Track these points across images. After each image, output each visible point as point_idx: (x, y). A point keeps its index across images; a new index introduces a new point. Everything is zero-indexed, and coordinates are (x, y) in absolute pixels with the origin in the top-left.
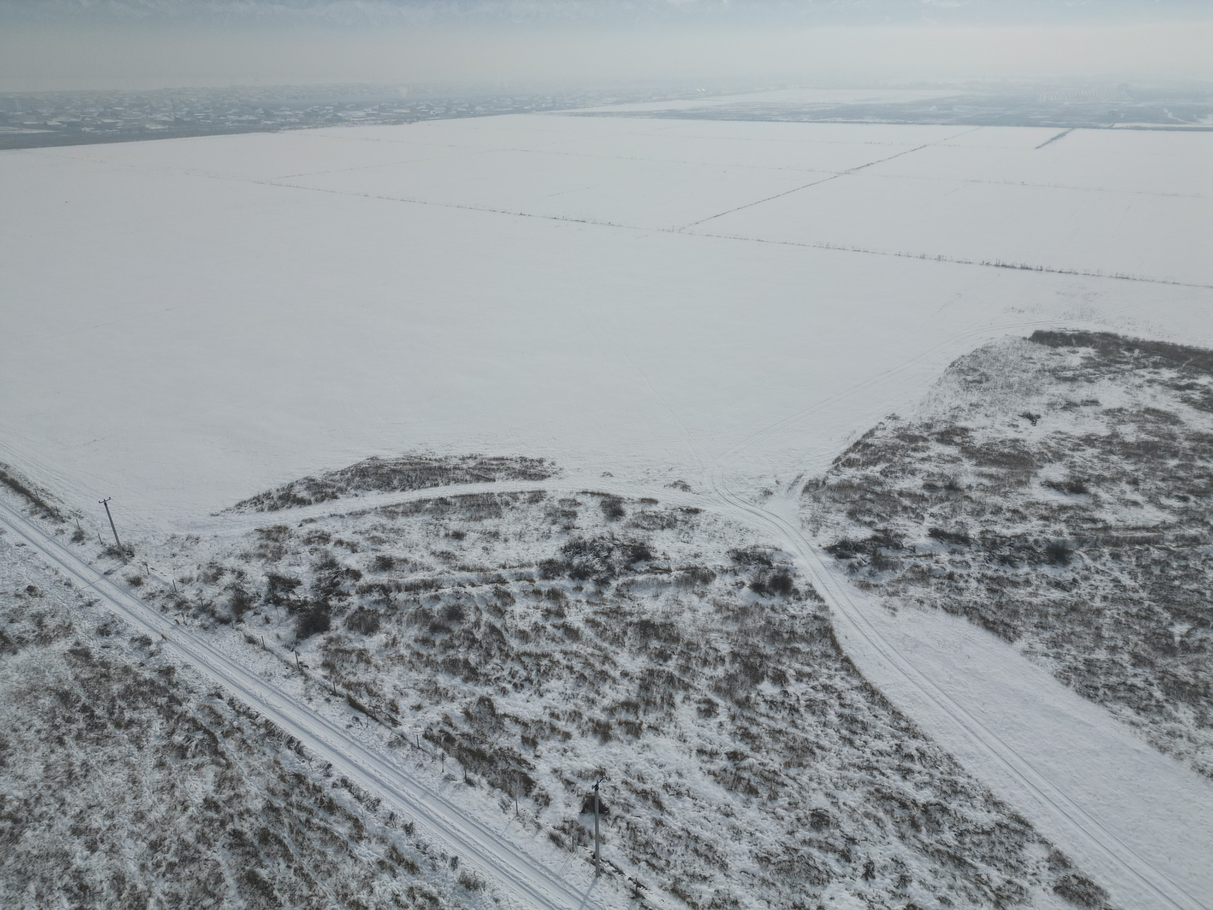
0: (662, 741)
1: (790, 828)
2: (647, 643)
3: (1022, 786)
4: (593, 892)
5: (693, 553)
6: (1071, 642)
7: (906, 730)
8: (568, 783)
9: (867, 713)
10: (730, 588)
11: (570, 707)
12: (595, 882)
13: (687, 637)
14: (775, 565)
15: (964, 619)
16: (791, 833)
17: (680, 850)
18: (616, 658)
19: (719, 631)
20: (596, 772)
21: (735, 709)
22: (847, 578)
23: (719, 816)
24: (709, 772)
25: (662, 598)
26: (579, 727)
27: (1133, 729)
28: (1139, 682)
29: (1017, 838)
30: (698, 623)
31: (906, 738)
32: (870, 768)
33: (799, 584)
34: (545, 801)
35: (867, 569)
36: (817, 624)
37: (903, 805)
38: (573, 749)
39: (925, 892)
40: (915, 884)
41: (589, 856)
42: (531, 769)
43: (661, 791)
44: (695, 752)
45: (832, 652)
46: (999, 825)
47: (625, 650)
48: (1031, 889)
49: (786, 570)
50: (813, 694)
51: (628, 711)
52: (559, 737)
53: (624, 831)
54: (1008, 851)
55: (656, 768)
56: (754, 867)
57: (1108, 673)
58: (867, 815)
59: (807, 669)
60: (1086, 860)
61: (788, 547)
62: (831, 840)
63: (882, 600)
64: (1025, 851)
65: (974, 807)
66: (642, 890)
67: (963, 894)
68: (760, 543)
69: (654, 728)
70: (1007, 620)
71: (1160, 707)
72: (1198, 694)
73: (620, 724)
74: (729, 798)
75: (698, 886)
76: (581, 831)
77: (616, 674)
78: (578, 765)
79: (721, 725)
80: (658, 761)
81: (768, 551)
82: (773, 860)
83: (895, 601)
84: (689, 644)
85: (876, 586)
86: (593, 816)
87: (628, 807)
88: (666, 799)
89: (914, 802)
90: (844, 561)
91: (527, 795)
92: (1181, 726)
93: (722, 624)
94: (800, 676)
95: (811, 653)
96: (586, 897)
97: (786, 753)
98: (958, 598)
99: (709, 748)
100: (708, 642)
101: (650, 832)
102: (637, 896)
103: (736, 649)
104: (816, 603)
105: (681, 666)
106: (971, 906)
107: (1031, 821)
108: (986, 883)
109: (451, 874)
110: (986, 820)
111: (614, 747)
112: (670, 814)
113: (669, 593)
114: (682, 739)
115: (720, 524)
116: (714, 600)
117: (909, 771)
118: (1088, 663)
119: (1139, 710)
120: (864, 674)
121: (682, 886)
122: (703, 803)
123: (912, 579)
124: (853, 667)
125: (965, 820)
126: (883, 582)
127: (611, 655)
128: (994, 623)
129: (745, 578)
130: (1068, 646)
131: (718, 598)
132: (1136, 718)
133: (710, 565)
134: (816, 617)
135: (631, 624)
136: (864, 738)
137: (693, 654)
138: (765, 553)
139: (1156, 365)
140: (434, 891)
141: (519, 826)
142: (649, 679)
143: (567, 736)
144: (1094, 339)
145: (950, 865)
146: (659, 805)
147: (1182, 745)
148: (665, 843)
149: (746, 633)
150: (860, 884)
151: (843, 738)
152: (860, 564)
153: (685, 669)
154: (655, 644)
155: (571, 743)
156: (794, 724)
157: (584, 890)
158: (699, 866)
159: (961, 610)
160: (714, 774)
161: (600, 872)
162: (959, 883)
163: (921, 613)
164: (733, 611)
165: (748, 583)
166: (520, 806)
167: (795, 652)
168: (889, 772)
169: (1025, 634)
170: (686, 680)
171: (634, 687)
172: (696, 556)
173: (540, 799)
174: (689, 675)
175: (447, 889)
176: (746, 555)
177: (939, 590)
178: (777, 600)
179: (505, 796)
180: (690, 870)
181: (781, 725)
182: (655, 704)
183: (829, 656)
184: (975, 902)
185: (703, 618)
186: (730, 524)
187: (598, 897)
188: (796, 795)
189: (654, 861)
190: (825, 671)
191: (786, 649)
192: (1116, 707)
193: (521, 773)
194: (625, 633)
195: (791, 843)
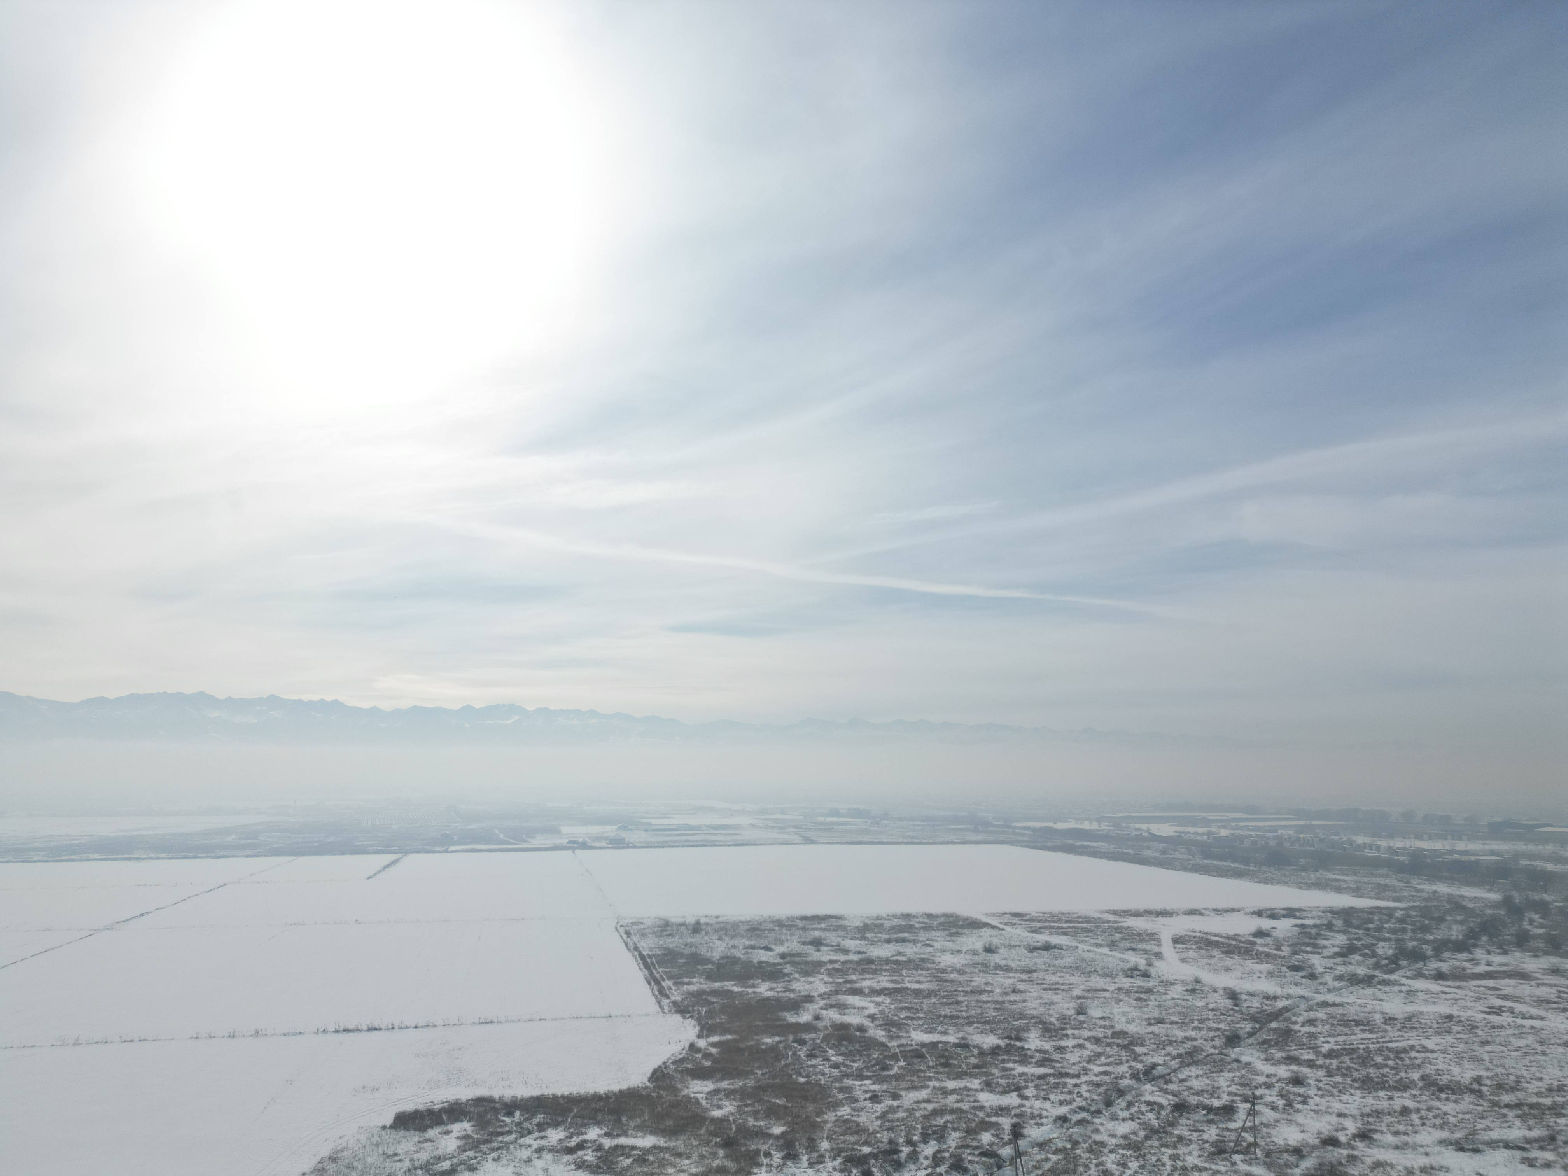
139: (541, 1127)
144: (468, 1108)
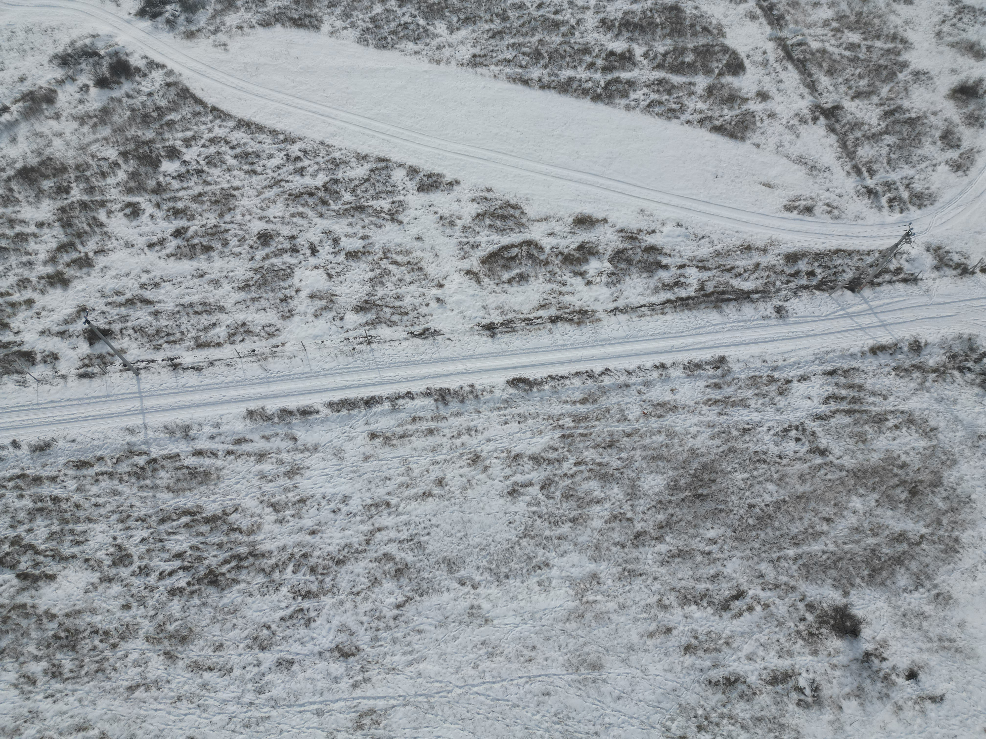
0: (113, 256)
1: (249, 256)
2: (39, 188)
3: (373, 136)
4: (142, 386)
5: (16, 79)
6: (355, 9)
7: (285, 140)
8: (62, 334)
9: (252, 143)
10: (78, 96)
11: (12, 279)
12: (139, 380)
13: (72, 162)
14: (102, 53)
15: (279, 26)
16: (252, 259)
17: (184, 319)
18: (21, 216)
19: (96, 141)
20: (79, 312)
21: (155, 198)
22: (171, 34)
23: (196, 280)
24: (168, 256)
25: (21, 139)
26: (34, 289)
27: (418, 56)
28: (407, 19)
29: (385, 172)
30: (72, 144)
31: (289, 147)
32: (277, 183)
33: (135, 61)
34: (53, 357)
35: (182, 17)
36: (173, 91)
37: (311, 194)
38: (44, 309)
39: (351, 240)
40: (343, 239)
41: (121, 367)
42: (20, 345)
43: (141, 292)
44: (146, 249)
45: (199, 108)
46: (372, 170)
47: (23, 204)
48: (406, 199)
49: (116, 53)
50: (206, 152)
51: (67, 252)
52: (24, 307)
53: (134, 335)
54: (384, 184)
55: (125, 279)
56: (242, 295)
57: (388, 22)
58: (293, 215)
59: (189, 134)
60: (426, 161)
61: (103, 29)
62: (280, 247)
63: (210, 41)
64: (393, 178)
65: (352, 168)
66: (176, 361)
67: (372, 226)
68: (74, 37)
69: (100, 252)
70: (308, 12)
71: (426, 31)
72: (443, 8)
73: (68, 265)
74: (195, 264)
75: (212, 332)
76: (101, 357)
77: (33, 229)
78: (58, 316)
79: (152, 216)
80: (123, 273)
81: (88, 41)
82: (251, 283)
83: (221, 37)
84: (78, 167)
85: (199, 30)
86: (102, 342)
87: (124, 319)
88: (148, 294)
89: (317, 188)
90: (159, 19)
91: (34, 364)
92: (442, 39)
93: (94, 133)
94: (187, 142)
95: (183, 118)
96: (140, 392)
97: (214, 207)
98: (265, 9)
99: (155, 239)
100: (93, 156)
101: (154, 323)
102: (175, 366)
103: (122, 149)
104: (161, 72)
105: (85, 190)
106: (380, 231)
107: (387, 157)
108: (381, 212)
109: (19, 453)
110: (363, 172)
111: (78, 286)
112: (160, 302)
113: (23, 130)
114: (129, 245)
115: (21, 35)
116: (72, 115)
117: (303, 169)
118: (373, 20)
119: (416, 40)
120: (233, 113)
121: (203, 339)
122: (179, 279)
123: (223, 10)
124: (222, 112)
125: (351, 180)
126: (202, 24)
127: (13, 216)
128: (300, 19)
129: (84, 79)
130: (355, 13)
131: (74, 111)
132: (416, 48)
133: (42, 83)
134: (168, 85)
135: (9, 179)
136: (261, 163)
137: (88, 173)
138: (86, 46)
140: (17, 471)
141: (48, 387)
142: (65, 217)
143: (30, 302)
145: (357, 214)
146: (147, 302)
147: (447, 52)
148: (171, 323)
149: (119, 130)
150: (313, 261)
151: (247, 172)
152: (173, 15)
153: (91, 190)
154: (47, 184)
155: (37, 306)
156: (208, 183)
157: (135, 389)
158: (205, 320)
159: (273, 20)
160: (173, 255)
161: (137, 372)
162: (367, 221)
163: (246, 38)
164: (96, 116)
165: (91, 83)
166: (36, 375)
167: (170, 124)
168: (290, 178)
169: (325, 18)
170: (98, 198)
171: (57, 230)
172: (22, 80)
173: (48, 359)
174: (97, 193)
175: (27, 462)
176: (69, 55)
177: (248, 9)
178: (127, 87)
179: (15, 377)
180: (201, 327)
181: (198, 189)
182: (86, 232)
183: (199, 113)
184: (380, 227)
185: (74, 138)
186: (31, 30)
187: (148, 386)
188: (240, 232)
189: (172, 338)
190: (203, 127)
191: (162, 126)
192: (401, 46)
193: (14, 353)
194: (11, 190)
195: (256, 265)
